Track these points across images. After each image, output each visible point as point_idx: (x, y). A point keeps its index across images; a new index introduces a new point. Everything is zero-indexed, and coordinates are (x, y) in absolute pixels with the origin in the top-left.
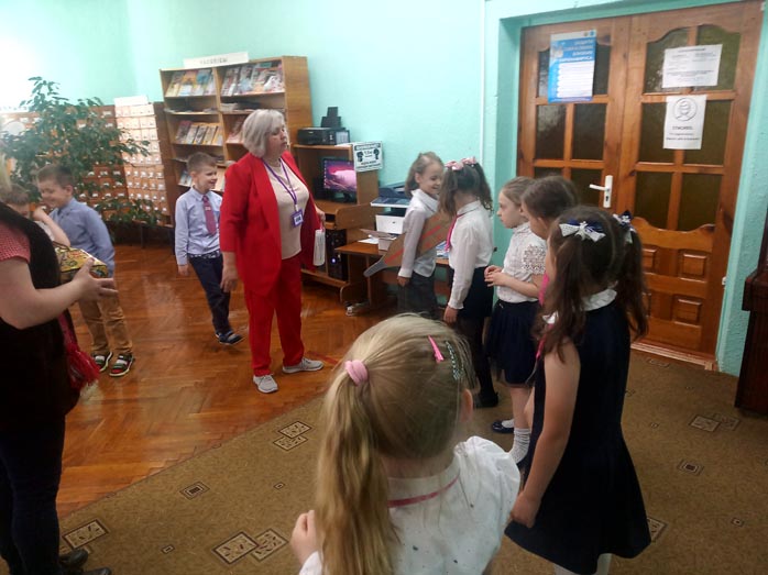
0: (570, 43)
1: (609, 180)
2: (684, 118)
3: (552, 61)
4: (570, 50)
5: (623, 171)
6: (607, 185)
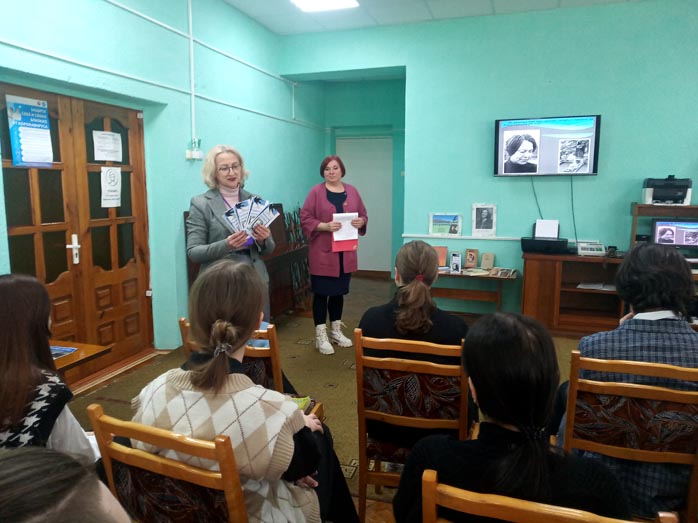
0: (27, 108)
1: (75, 238)
2: (113, 183)
3: (12, 123)
4: (27, 115)
5: (84, 227)
6: (74, 244)
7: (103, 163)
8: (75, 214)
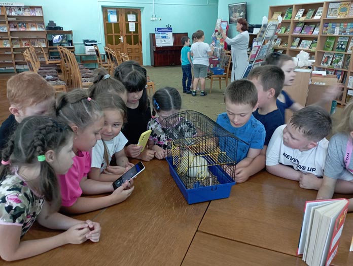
2: (132, 26)
3: (108, 15)
5: (124, 35)
6: (122, 38)
7: (130, 22)
8: (122, 32)
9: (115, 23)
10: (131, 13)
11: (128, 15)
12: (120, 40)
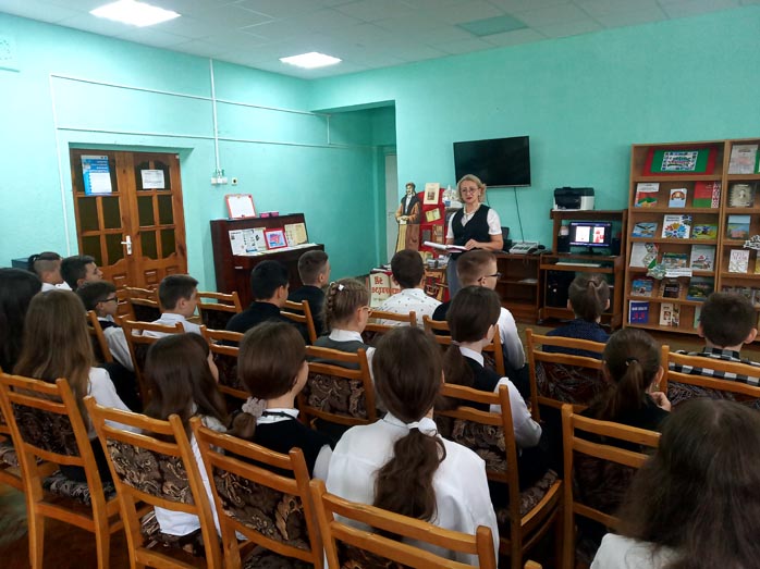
0: (94, 161)
1: (128, 238)
3: (84, 171)
4: (95, 165)
5: (134, 231)
6: (128, 242)
7: (149, 190)
8: (128, 223)
9: (105, 198)
10: (151, 164)
11: (144, 172)
12: (123, 248)
